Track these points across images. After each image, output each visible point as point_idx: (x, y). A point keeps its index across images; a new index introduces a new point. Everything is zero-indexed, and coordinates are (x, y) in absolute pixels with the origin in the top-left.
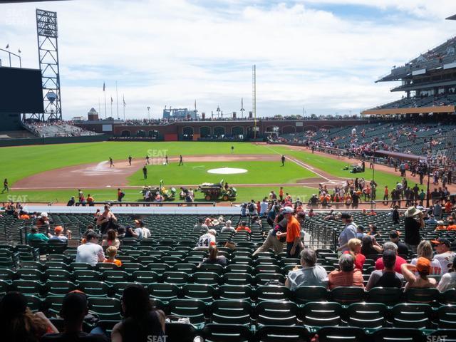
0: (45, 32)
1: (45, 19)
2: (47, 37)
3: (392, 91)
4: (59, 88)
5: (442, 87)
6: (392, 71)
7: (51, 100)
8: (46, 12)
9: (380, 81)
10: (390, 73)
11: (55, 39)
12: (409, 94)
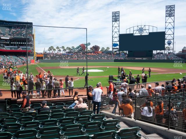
0: (169, 15)
1: (169, 9)
2: (170, 17)
4: (173, 39)
7: (169, 44)
8: (170, 6)
11: (173, 17)
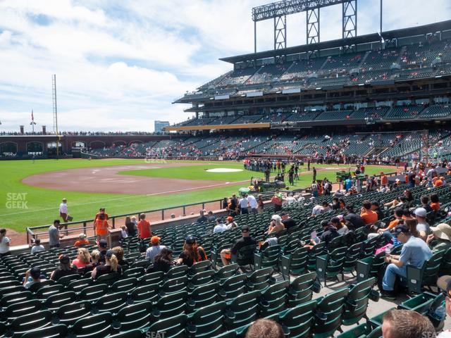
3: (185, 111)
5: (232, 110)
6: (186, 95)
9: (176, 102)
10: (183, 96)
12: (197, 115)
